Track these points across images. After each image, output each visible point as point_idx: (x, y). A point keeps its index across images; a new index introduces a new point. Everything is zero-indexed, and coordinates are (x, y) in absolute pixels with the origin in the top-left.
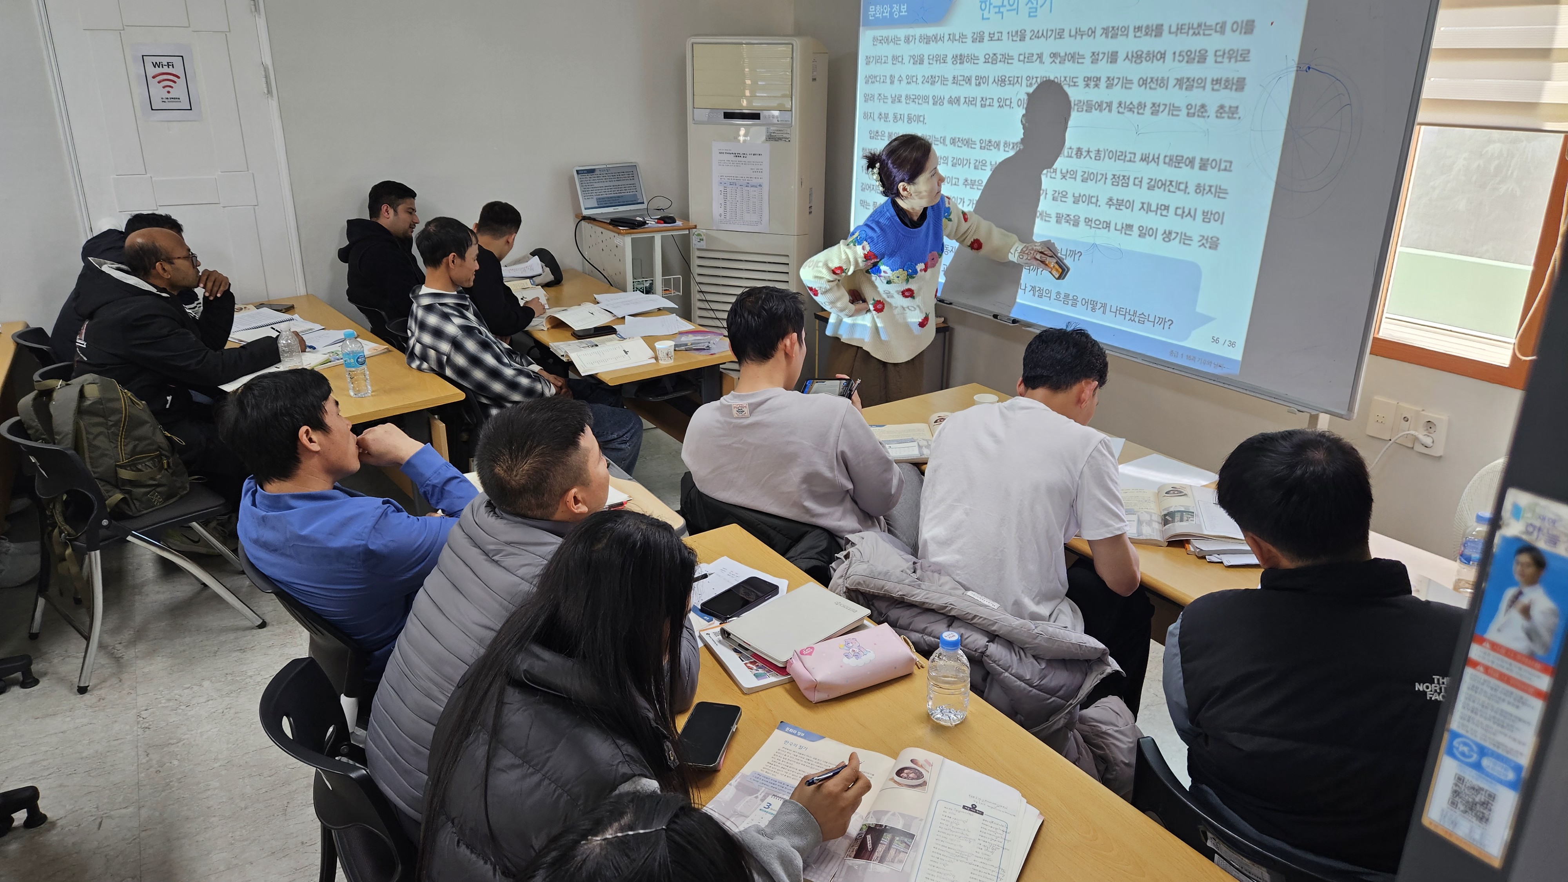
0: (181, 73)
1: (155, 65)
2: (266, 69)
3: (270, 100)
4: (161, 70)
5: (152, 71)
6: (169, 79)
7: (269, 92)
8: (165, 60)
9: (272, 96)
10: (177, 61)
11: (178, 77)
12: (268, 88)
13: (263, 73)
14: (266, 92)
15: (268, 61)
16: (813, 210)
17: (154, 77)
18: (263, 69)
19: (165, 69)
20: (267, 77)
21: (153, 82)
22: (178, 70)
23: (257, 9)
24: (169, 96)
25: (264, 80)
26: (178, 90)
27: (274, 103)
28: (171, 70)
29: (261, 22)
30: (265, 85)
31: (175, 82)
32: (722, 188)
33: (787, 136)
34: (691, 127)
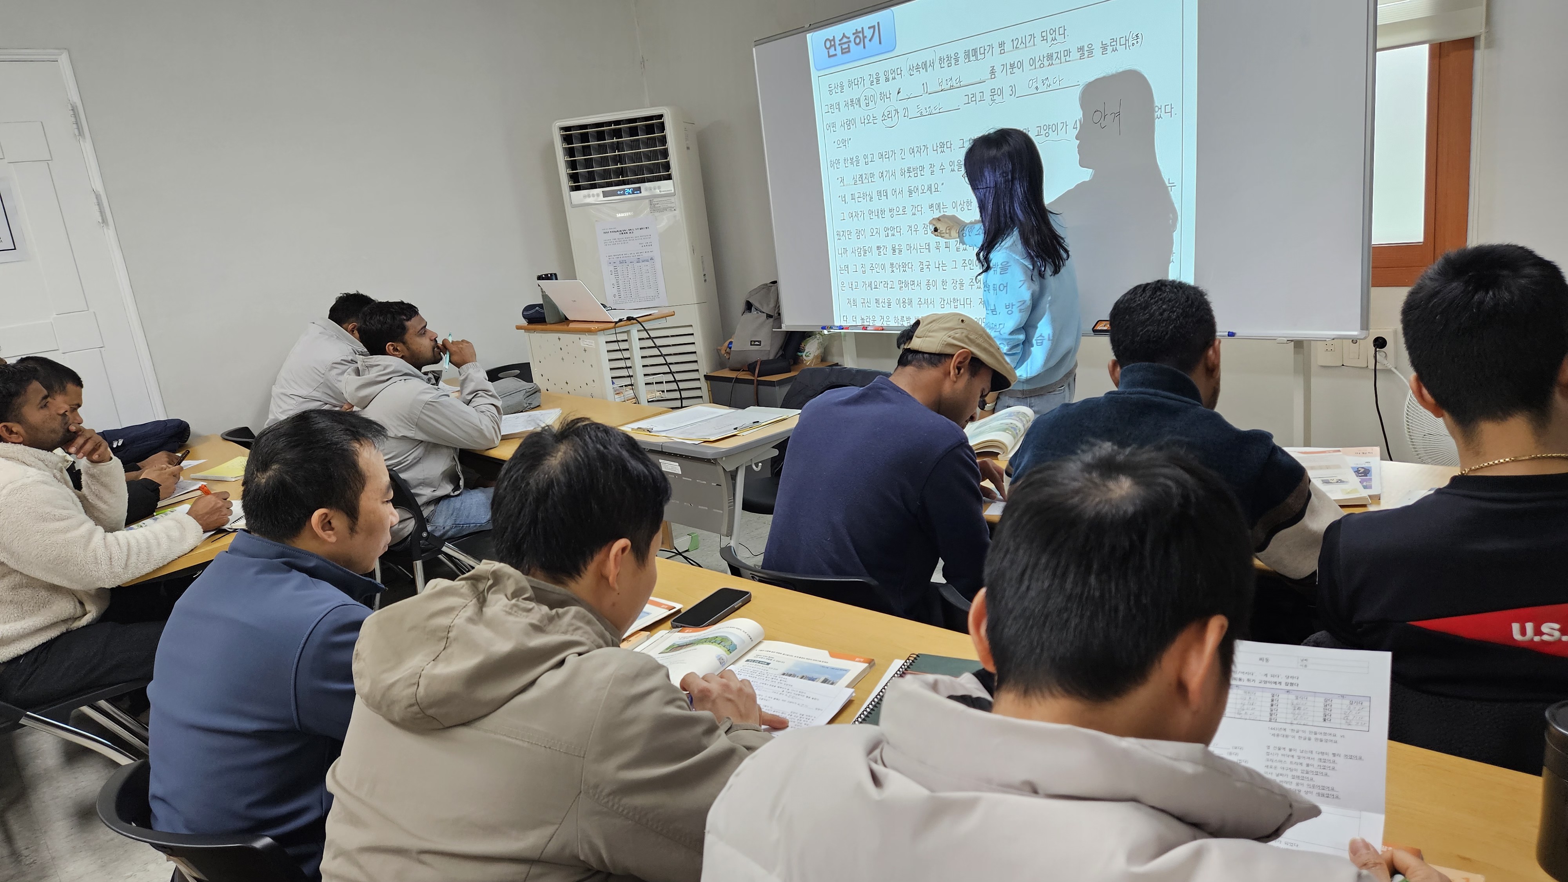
2: (98, 197)
3: (105, 230)
7: (104, 221)
9: (107, 224)
12: (102, 216)
13: (95, 201)
14: (100, 221)
15: (99, 187)
18: (94, 196)
20: (99, 204)
23: (81, 133)
25: (97, 207)
27: (110, 233)
29: (87, 146)
30: (98, 214)
32: (612, 268)
33: (672, 205)
34: (570, 212)
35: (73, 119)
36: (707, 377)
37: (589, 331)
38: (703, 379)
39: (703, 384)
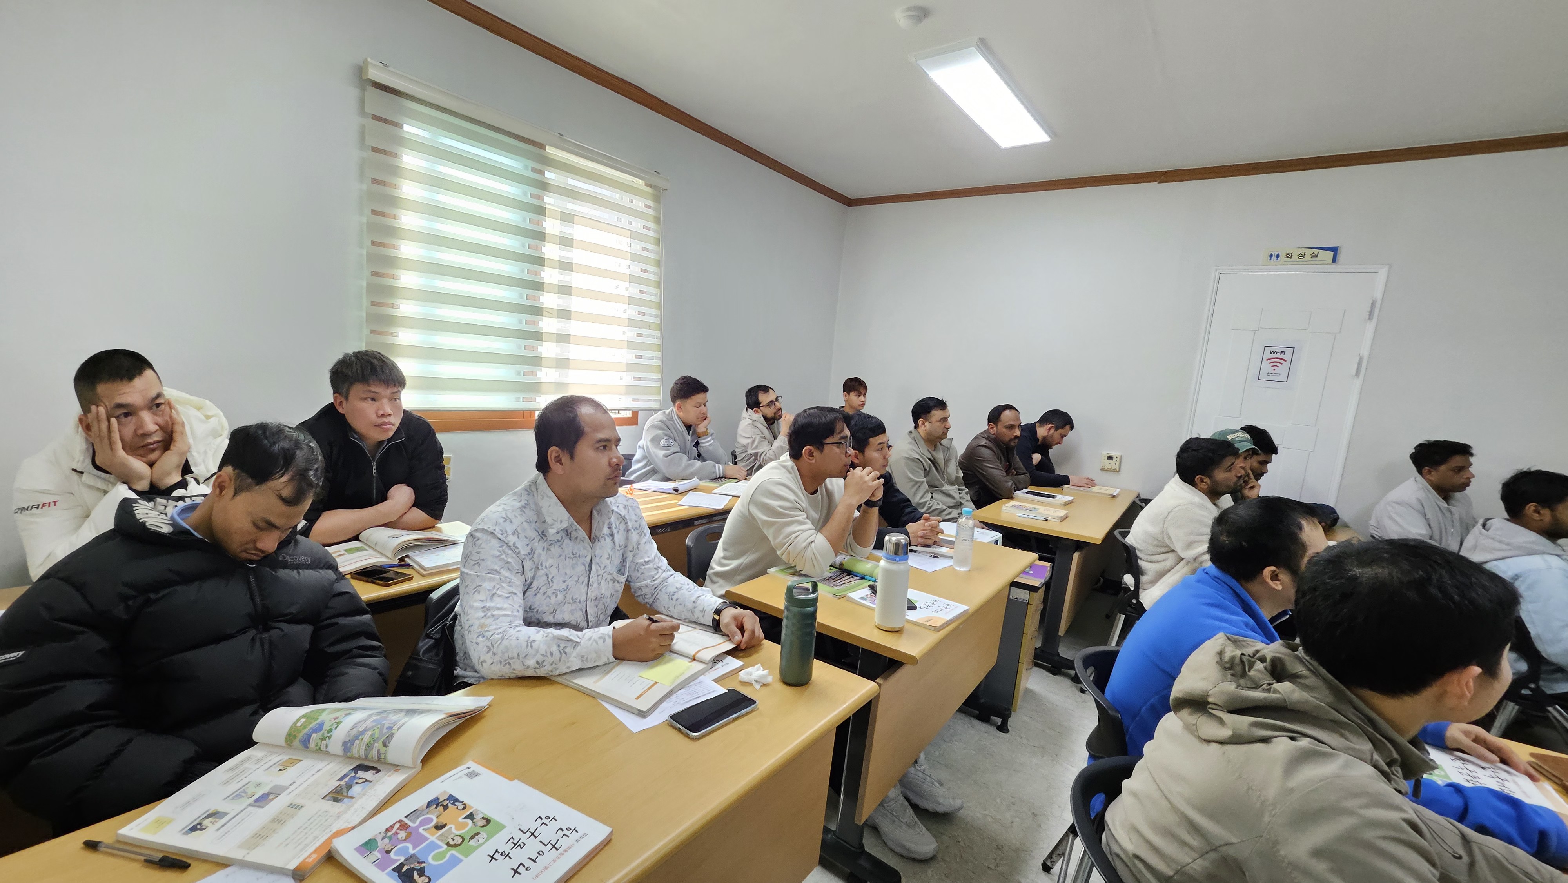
0: (1288, 359)
1: (1272, 353)
2: (1361, 358)
3: (1356, 379)
4: (1275, 356)
5: (1268, 355)
6: (1278, 362)
7: (1358, 374)
8: (1279, 350)
9: (1359, 376)
10: (1289, 352)
11: (1285, 360)
12: (1358, 371)
13: (1358, 361)
14: (1355, 374)
15: (1365, 353)
17: (1268, 360)
19: (1278, 355)
20: (1360, 363)
21: (1266, 364)
22: (1287, 357)
23: (1370, 318)
24: (1274, 372)
25: (1356, 366)
26: (1283, 369)
27: (1358, 382)
28: (1282, 356)
29: (1371, 327)
30: (1355, 369)
31: (1281, 364)
35: (1369, 309)
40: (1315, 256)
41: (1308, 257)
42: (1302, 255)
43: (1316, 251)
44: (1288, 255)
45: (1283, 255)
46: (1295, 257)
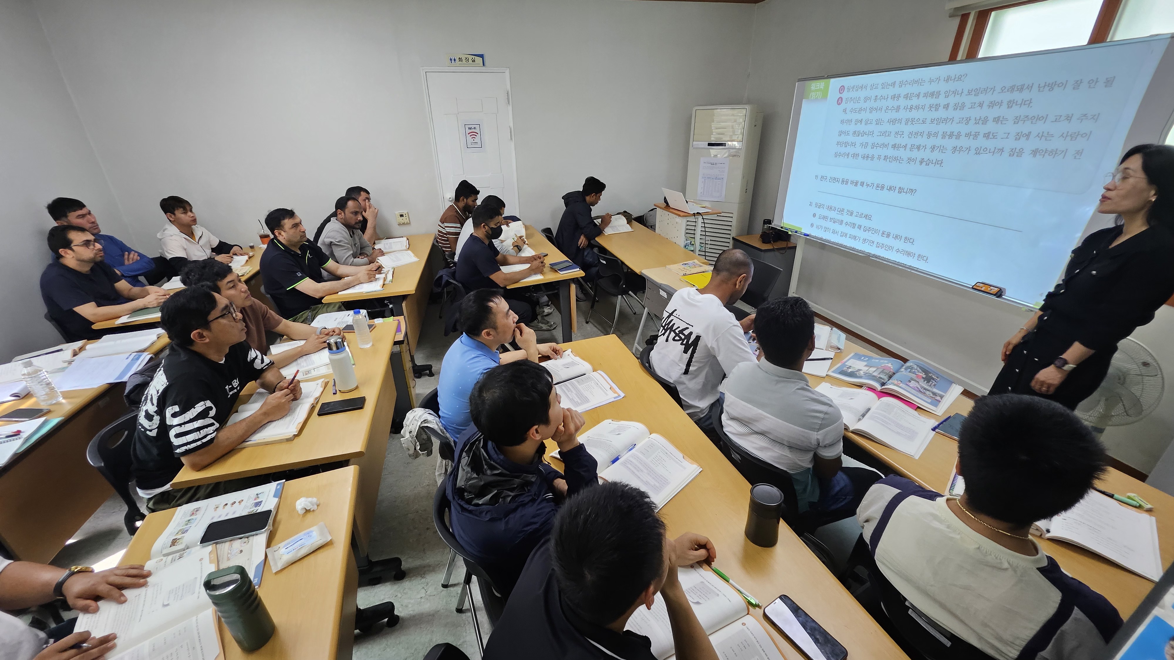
0: (479, 132)
1: (470, 128)
3: (511, 143)
4: (471, 131)
5: (468, 131)
6: (474, 134)
7: (511, 139)
8: (473, 126)
9: (512, 141)
10: (477, 127)
11: (478, 134)
13: (510, 132)
15: (512, 125)
16: (747, 191)
17: (469, 134)
18: (510, 130)
19: (473, 130)
21: (468, 136)
22: (477, 131)
23: (509, 103)
24: (474, 142)
25: (510, 134)
26: (477, 139)
27: (513, 144)
28: (475, 131)
29: (510, 108)
30: (510, 137)
31: (476, 136)
32: (703, 180)
33: (739, 154)
34: (691, 150)
35: (506, 97)
36: (733, 238)
37: (679, 216)
38: (731, 239)
39: (731, 241)
40: (474, 61)
41: (470, 61)
42: (467, 59)
43: (473, 57)
44: (460, 59)
45: (457, 60)
46: (464, 61)
